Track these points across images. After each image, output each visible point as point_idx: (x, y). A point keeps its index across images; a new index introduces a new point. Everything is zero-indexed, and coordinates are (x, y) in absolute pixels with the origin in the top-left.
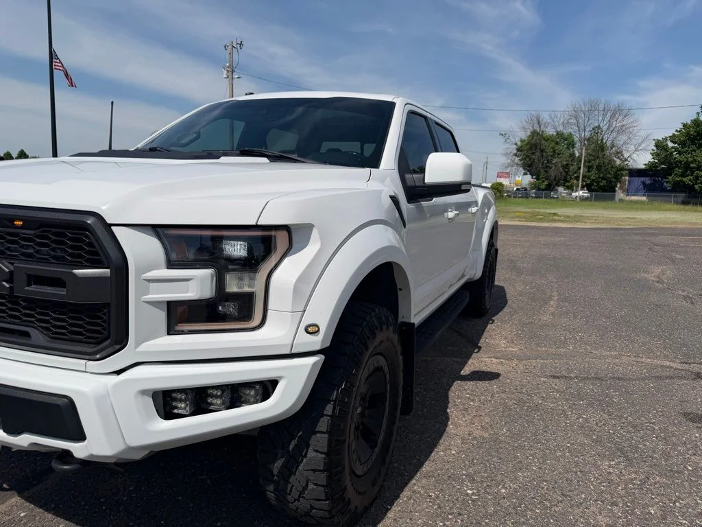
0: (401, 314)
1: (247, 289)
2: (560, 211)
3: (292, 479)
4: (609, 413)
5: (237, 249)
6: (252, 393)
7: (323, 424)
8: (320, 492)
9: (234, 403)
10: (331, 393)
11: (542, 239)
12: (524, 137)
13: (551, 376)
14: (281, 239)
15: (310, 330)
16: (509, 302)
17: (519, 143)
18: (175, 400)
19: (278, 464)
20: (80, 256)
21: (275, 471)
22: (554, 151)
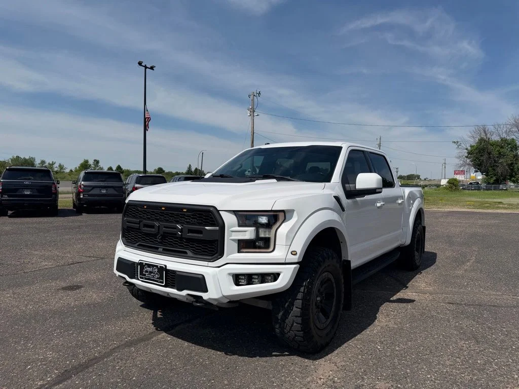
0: (343, 255)
1: (267, 236)
2: (506, 200)
3: (287, 321)
4: (478, 322)
5: (263, 220)
6: (270, 278)
7: (300, 296)
8: (299, 327)
9: (262, 282)
10: (303, 283)
11: (480, 222)
12: (473, 144)
13: (448, 303)
14: (281, 216)
15: (293, 253)
16: (437, 263)
17: (469, 148)
18: (240, 279)
19: (281, 314)
20: (208, 222)
21: (279, 318)
22: (500, 153)
